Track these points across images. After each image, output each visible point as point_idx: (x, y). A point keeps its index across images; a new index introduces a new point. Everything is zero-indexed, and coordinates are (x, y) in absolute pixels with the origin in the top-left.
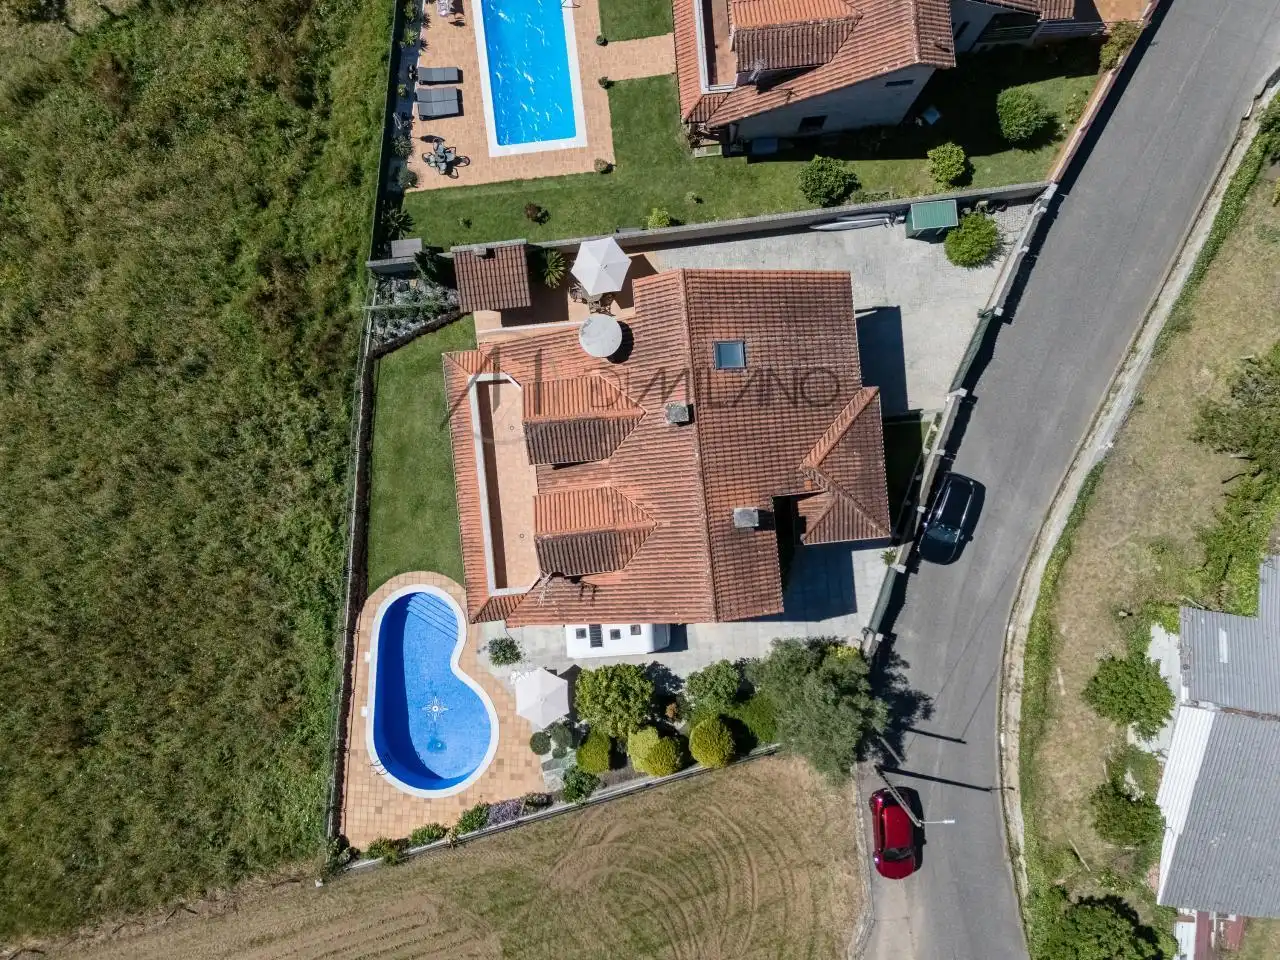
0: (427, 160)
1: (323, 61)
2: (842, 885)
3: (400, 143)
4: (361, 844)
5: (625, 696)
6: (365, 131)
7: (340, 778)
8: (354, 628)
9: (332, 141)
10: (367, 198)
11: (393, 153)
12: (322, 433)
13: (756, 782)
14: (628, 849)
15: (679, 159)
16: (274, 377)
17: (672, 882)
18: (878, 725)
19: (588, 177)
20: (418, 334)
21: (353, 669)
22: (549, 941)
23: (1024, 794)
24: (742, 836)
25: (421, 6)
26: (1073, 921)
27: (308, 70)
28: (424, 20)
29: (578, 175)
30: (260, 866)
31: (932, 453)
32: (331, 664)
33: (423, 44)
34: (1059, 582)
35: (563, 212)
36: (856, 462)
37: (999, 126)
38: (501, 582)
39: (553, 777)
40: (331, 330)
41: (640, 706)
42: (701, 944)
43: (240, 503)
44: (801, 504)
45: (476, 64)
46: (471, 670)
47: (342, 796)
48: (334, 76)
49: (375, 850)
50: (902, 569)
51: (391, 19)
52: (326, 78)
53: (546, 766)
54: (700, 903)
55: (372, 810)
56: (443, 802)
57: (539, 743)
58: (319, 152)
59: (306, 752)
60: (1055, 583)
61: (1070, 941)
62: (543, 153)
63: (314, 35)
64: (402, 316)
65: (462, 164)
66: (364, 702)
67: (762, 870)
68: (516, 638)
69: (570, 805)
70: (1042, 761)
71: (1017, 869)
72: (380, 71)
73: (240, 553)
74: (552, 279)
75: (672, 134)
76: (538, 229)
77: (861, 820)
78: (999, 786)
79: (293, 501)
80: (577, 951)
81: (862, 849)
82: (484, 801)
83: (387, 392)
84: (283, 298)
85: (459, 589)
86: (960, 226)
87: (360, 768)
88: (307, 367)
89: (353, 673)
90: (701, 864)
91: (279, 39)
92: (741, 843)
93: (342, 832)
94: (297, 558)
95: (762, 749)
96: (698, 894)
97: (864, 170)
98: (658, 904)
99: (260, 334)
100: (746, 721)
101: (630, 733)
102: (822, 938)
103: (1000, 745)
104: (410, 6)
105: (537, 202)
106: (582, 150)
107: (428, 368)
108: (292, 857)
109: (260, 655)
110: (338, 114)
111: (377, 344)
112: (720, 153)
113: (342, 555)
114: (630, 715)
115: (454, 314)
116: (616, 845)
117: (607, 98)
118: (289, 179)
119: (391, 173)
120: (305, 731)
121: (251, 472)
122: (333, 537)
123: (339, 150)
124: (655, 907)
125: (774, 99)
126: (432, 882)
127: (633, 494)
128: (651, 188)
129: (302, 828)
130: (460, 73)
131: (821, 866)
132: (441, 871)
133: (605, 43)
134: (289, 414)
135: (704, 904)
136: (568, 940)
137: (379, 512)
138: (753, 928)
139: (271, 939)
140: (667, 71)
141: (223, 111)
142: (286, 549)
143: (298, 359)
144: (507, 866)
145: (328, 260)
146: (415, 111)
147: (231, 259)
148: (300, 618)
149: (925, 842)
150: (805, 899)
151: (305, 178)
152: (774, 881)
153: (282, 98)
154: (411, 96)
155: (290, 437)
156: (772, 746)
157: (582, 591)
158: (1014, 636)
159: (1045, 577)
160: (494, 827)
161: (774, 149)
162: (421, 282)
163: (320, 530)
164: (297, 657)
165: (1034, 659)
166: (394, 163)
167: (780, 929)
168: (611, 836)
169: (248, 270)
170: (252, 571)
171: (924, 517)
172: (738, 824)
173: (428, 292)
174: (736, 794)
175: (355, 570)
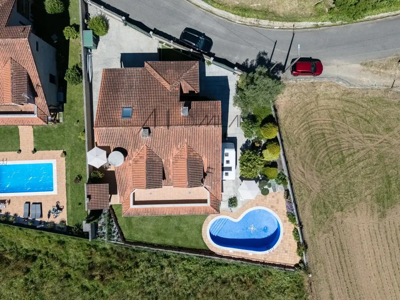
0: (56, 217)
1: (20, 251)
2: (325, 88)
3: (49, 226)
4: (298, 259)
5: (250, 160)
6: (46, 238)
7: (274, 265)
8: (220, 255)
9: (48, 250)
10: (70, 239)
11: (53, 228)
12: (151, 261)
13: (286, 117)
14: (307, 164)
15: (63, 127)
16: (131, 277)
17: (320, 149)
18: (265, 70)
19: (67, 160)
20: (117, 224)
21: (235, 257)
22: (338, 195)
23: (295, 21)
24: (305, 123)
25: (2, 215)
26: (340, 6)
27: (23, 256)
28: (7, 214)
29: (66, 163)
30: (304, 296)
31: (173, 45)
32: (234, 265)
33: (16, 215)
34: (220, 3)
35: (78, 169)
36: (171, 72)
37: (58, 13)
38: (205, 201)
39: (278, 188)
40: (115, 256)
41: (254, 155)
42: (343, 140)
43: (175, 293)
44: (185, 92)
45: (24, 197)
46: (238, 215)
47: (280, 265)
48: (26, 248)
49: (300, 254)
50: (212, 59)
51: (7, 226)
52: (27, 251)
53: (275, 190)
54: (328, 140)
55: (286, 254)
56: (285, 228)
57: (265, 192)
58: (53, 255)
59: (265, 276)
60: (220, 5)
61: (347, 8)
62: (57, 176)
63: (11, 253)
64: (111, 230)
65: (59, 204)
66: (247, 254)
67: (318, 117)
68: (228, 198)
69: (288, 183)
70: (283, 14)
71: (323, 26)
72: (25, 231)
73: (192, 294)
74: (100, 175)
75: (54, 129)
76: (83, 179)
77: (301, 80)
78: (293, 30)
79: (175, 274)
80: (343, 185)
81: (312, 80)
82: (286, 214)
83: (138, 237)
84: (102, 272)
85: (209, 217)
86: (93, 30)
87: (270, 257)
88: (128, 265)
89: (236, 257)
90: (314, 138)
91: (12, 265)
92: (308, 123)
93: (293, 266)
94: (195, 274)
95: (273, 113)
96: (325, 140)
97: (72, 63)
98: (328, 155)
99: (115, 281)
100: (263, 118)
101: (264, 160)
102: (344, 97)
103: (278, 29)
104: (2, 219)
105: (74, 179)
106: (57, 161)
107: (130, 222)
108: (302, 284)
109: (229, 290)
110: (39, 248)
111: (120, 240)
112: (62, 113)
113: (195, 258)
114: (257, 159)
115: (111, 211)
116: (305, 168)
117: (40, 151)
118: (61, 266)
119: (60, 230)
120: (257, 276)
121: (164, 288)
122: (188, 260)
123: (52, 248)
124: (329, 156)
125: (40, 91)
126: (314, 235)
127: (175, 152)
128: (72, 138)
129: (292, 280)
130: (27, 203)
131: (318, 96)
132: (311, 231)
133: (20, 151)
134: (144, 273)
135: (329, 138)
136: (338, 187)
137: (180, 243)
138: (338, 121)
139: (331, 294)
140: (32, 130)
141: (35, 288)
142: (191, 278)
143: (125, 268)
144: (311, 208)
145: (90, 255)
146: (39, 220)
147: (88, 289)
148: (217, 275)
149: (311, 58)
150: (329, 102)
151: (61, 260)
152: (322, 112)
153: (32, 266)
154: (33, 221)
155: (152, 273)
156: (272, 109)
157: (210, 172)
158: (240, 21)
159: (218, 8)
160: (295, 211)
161: (62, 94)
162: (99, 222)
163: (185, 265)
164: (231, 277)
165: (247, 14)
166: (57, 229)
167: (339, 112)
168: (303, 170)
169: (91, 284)
170: (198, 291)
171: (194, 49)
172: (301, 124)
173: (103, 220)
174: (290, 124)
175: (200, 253)
